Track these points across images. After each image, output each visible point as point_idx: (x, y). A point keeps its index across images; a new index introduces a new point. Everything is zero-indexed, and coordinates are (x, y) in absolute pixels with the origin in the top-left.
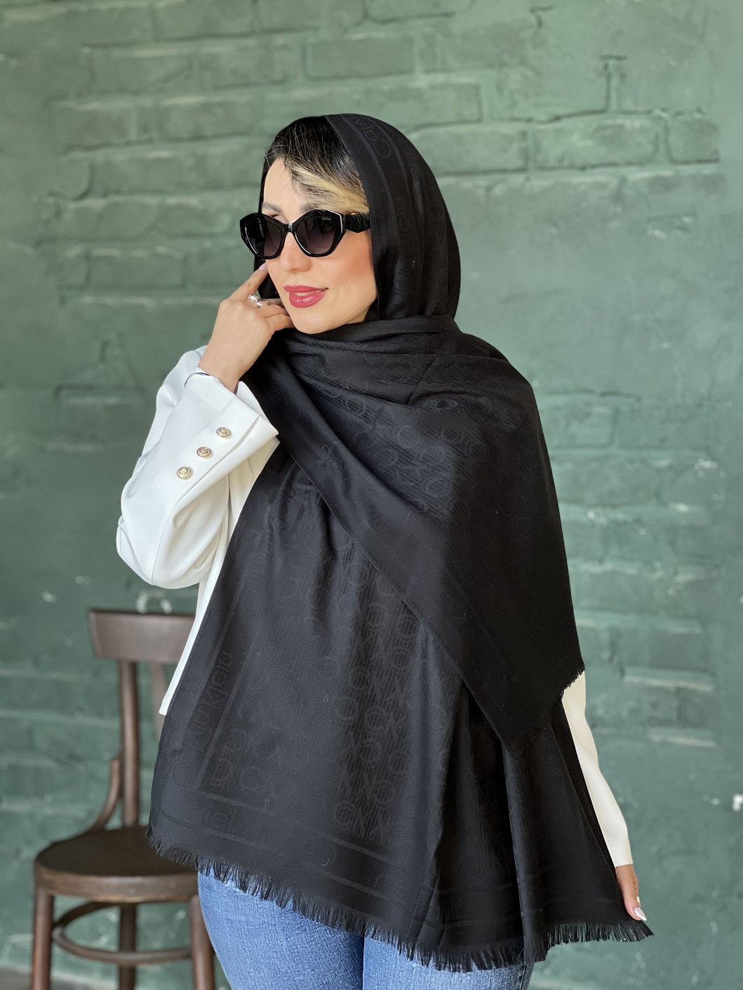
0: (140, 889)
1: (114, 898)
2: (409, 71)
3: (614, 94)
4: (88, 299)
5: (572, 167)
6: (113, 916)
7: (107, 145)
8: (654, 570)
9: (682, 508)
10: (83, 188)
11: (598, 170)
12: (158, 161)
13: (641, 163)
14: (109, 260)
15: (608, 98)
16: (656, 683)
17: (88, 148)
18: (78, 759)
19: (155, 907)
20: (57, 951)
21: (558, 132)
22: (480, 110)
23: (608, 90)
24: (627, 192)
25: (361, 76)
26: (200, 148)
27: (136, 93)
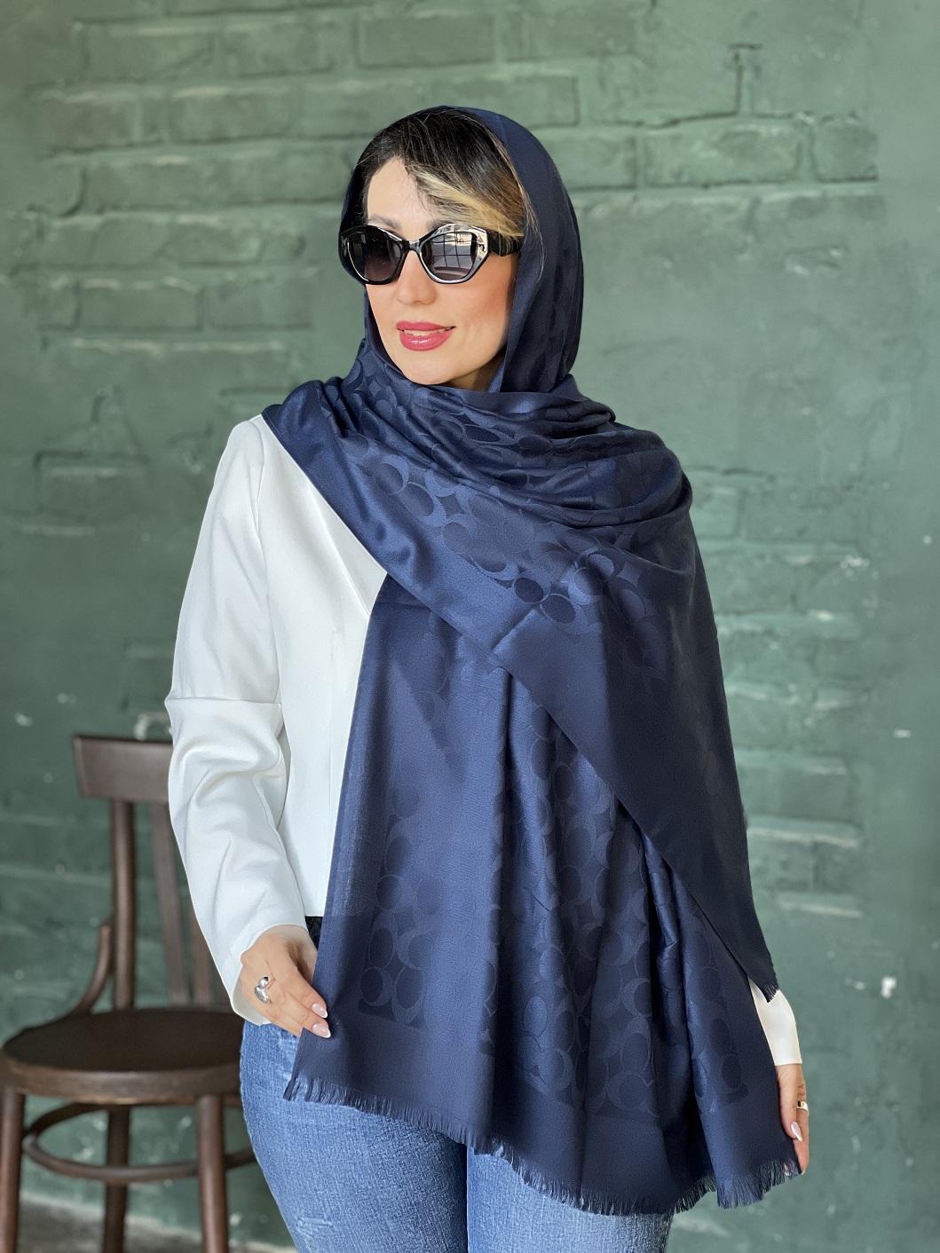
0: (133, 1087)
1: (101, 1099)
2: (489, 59)
3: (746, 93)
4: (78, 343)
5: (691, 184)
6: (99, 1122)
7: (104, 147)
8: (788, 694)
9: (825, 616)
10: (73, 201)
11: (724, 189)
12: (169, 167)
13: (779, 180)
14: (105, 293)
15: (738, 97)
16: (789, 836)
17: (78, 151)
18: (59, 925)
19: (152, 1112)
20: (28, 1166)
21: (676, 139)
22: (577, 111)
23: (739, 87)
24: (761, 216)
25: (427, 64)
26: (222, 153)
27: (142, 81)
